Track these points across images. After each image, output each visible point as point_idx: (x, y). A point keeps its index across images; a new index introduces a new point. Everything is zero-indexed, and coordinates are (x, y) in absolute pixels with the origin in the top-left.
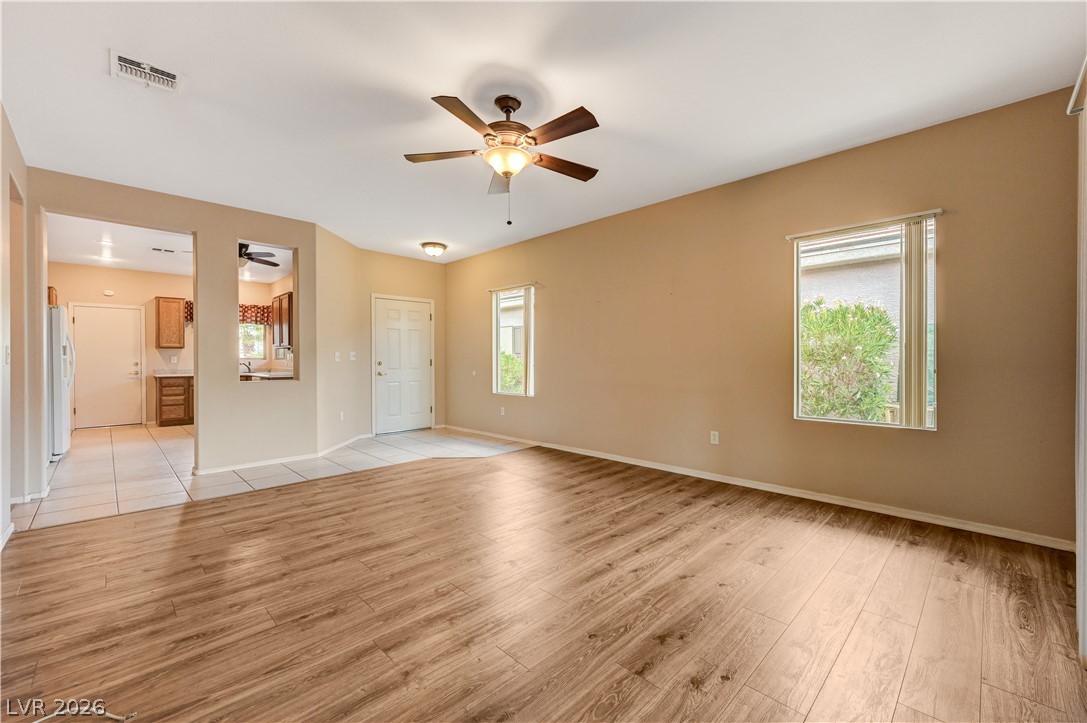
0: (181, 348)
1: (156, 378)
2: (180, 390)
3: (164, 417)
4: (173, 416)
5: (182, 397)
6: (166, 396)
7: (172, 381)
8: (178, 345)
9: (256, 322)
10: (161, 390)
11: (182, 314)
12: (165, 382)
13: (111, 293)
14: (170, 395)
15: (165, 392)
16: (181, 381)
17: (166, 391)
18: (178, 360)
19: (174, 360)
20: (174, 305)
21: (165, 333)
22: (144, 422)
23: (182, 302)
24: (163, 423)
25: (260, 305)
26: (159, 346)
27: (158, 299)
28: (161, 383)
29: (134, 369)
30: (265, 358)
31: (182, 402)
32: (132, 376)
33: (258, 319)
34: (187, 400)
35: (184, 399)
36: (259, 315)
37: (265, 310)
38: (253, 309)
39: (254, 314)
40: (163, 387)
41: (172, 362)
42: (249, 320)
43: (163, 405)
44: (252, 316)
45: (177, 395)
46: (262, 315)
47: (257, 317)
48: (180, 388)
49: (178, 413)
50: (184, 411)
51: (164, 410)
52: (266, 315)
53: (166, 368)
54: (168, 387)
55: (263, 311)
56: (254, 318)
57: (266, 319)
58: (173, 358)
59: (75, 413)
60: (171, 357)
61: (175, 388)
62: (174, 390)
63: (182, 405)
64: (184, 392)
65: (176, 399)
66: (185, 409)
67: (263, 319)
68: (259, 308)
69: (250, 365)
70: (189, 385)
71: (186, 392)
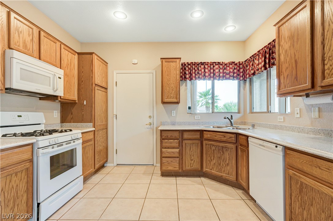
0: (178, 103)
2: (175, 143)
3: (165, 168)
4: (170, 168)
5: (177, 150)
6: (165, 148)
7: (169, 134)
8: (175, 100)
9: (234, 77)
10: (162, 143)
11: (178, 72)
13: (135, 61)
14: (168, 148)
15: (164, 145)
16: (176, 135)
17: (166, 143)
19: (174, 113)
20: (173, 64)
22: (155, 165)
23: (178, 60)
24: (165, 174)
25: (237, 62)
26: (163, 102)
27: (162, 60)
28: (162, 136)
29: (149, 121)
30: (239, 113)
31: (177, 155)
32: (148, 126)
33: (235, 75)
34: (181, 153)
35: (179, 153)
36: (235, 71)
37: (241, 66)
38: (231, 66)
39: (231, 70)
40: (162, 139)
41: (172, 115)
42: (228, 76)
43: (164, 157)
44: (230, 72)
45: (173, 148)
46: (239, 71)
47: (234, 73)
48: (176, 141)
49: (174, 166)
50: (179, 163)
51: (164, 161)
52: (242, 70)
53: (169, 121)
54: (167, 139)
55: (239, 67)
56: (232, 74)
57: (242, 74)
58: (173, 112)
59: (116, 153)
60: (172, 111)
61: (172, 141)
62: (171, 143)
63: (178, 157)
64: (179, 145)
65: (173, 152)
66: (179, 161)
67: (238, 75)
68: (236, 64)
69: (232, 119)
70: (183, 139)
71: (181, 146)
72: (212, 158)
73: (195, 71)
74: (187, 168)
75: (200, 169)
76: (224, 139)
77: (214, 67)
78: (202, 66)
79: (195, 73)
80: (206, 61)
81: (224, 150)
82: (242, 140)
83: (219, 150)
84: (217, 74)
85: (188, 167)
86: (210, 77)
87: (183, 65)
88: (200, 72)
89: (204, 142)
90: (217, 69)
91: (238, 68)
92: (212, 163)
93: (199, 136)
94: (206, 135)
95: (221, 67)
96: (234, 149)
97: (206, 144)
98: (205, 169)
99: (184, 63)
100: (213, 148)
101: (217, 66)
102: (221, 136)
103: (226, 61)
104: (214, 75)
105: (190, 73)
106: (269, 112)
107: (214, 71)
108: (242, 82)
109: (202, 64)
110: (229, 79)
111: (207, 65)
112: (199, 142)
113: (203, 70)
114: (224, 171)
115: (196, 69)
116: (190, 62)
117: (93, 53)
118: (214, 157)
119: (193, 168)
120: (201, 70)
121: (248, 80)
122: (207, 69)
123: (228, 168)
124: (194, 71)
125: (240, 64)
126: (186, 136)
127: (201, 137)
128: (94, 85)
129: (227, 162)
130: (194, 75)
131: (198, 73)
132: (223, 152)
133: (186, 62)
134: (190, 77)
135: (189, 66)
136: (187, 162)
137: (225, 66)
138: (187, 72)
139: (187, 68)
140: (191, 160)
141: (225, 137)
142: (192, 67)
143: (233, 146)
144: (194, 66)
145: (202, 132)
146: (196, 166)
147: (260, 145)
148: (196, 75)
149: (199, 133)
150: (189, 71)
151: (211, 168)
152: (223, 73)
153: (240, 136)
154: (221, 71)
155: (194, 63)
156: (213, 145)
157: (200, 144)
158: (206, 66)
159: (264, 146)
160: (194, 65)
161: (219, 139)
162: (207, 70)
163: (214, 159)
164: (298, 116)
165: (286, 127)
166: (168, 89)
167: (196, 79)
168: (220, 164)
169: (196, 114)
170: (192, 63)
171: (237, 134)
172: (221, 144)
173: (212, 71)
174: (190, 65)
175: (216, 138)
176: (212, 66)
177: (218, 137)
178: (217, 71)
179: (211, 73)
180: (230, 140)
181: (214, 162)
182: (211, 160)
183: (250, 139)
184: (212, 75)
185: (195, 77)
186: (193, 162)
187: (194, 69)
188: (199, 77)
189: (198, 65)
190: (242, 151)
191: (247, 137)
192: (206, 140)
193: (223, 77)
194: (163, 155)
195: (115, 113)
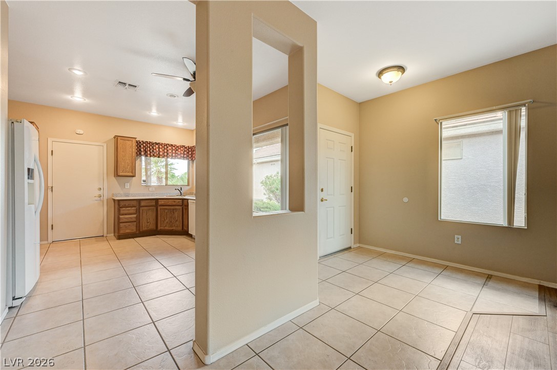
0: (133, 176)
1: (114, 200)
2: (133, 210)
3: (122, 232)
4: (128, 231)
5: (135, 216)
6: (123, 215)
7: (127, 203)
8: (131, 174)
9: (184, 157)
10: (119, 210)
11: (134, 150)
12: (122, 204)
13: (81, 132)
14: (126, 215)
15: (122, 212)
16: (134, 203)
17: (123, 210)
18: (130, 186)
19: (127, 186)
20: (129, 143)
21: (121, 165)
22: (105, 235)
23: (134, 140)
24: (120, 237)
25: (186, 146)
26: (117, 175)
27: (116, 137)
28: (119, 205)
29: (98, 193)
30: (188, 185)
31: (135, 220)
32: (97, 198)
33: (185, 156)
34: (138, 218)
35: (136, 217)
36: (185, 153)
37: (190, 150)
38: (182, 149)
39: (182, 152)
40: (120, 207)
41: (126, 187)
42: (179, 156)
43: (121, 223)
44: (181, 153)
45: (131, 214)
46: (188, 153)
47: (184, 154)
48: (133, 208)
49: (132, 228)
50: (136, 226)
51: (121, 226)
52: (190, 153)
53: (122, 192)
54: (124, 207)
55: (188, 150)
56: (182, 155)
57: (190, 156)
59: (52, 229)
60: (126, 184)
61: (130, 208)
62: (129, 210)
63: (135, 222)
64: (136, 211)
65: (130, 218)
66: (137, 224)
67: (188, 156)
68: (186, 148)
69: (181, 190)
70: (140, 206)
71: (138, 212)
72: (165, 219)
73: (150, 149)
74: (144, 229)
75: (155, 229)
76: (174, 203)
77: (167, 147)
78: (157, 146)
79: (150, 151)
80: (161, 142)
81: (174, 211)
82: (185, 202)
83: (171, 212)
84: (170, 154)
85: (144, 227)
86: (164, 156)
87: (138, 143)
88: (155, 151)
89: (159, 208)
92: (165, 222)
93: (154, 204)
94: (160, 202)
95: (174, 148)
96: (181, 210)
97: (161, 209)
98: (159, 228)
99: (139, 141)
100: (166, 211)
101: (170, 148)
102: (172, 202)
103: (178, 144)
104: (168, 154)
105: (145, 150)
107: (167, 151)
108: (191, 162)
109: (157, 144)
110: (180, 158)
112: (155, 208)
113: (157, 150)
114: (174, 225)
115: (151, 147)
116: (144, 141)
117: (33, 122)
118: (167, 217)
119: (149, 228)
120: (155, 149)
122: (162, 148)
123: (177, 223)
124: (149, 149)
125: (189, 148)
126: (143, 204)
127: (156, 204)
129: (176, 219)
130: (149, 152)
131: (153, 151)
132: (174, 213)
133: (141, 140)
134: (144, 154)
135: (144, 145)
136: (143, 225)
137: (177, 148)
138: (142, 150)
139: (142, 146)
143: (180, 207)
144: (148, 145)
145: (157, 200)
146: (152, 226)
147: (193, 203)
148: (150, 152)
149: (154, 201)
150: (144, 148)
151: (164, 226)
152: (175, 153)
153: (185, 200)
154: (174, 151)
155: (149, 142)
156: (166, 209)
157: (155, 210)
158: (160, 146)
160: (149, 144)
161: (170, 204)
162: (161, 150)
163: (167, 219)
166: (123, 163)
167: (151, 156)
168: (171, 222)
169: (150, 186)
170: (147, 142)
171: (183, 199)
172: (172, 207)
173: (166, 151)
174: (145, 143)
175: (168, 204)
176: (166, 147)
177: (170, 202)
178: (170, 151)
179: (164, 152)
180: (178, 204)
181: (167, 221)
183: (189, 201)
184: (166, 154)
185: (150, 154)
186: (149, 224)
187: (149, 147)
188: (154, 155)
189: (153, 144)
190: (185, 209)
191: (188, 200)
192: (161, 206)
193: (175, 156)
194: (121, 221)
195: (50, 185)
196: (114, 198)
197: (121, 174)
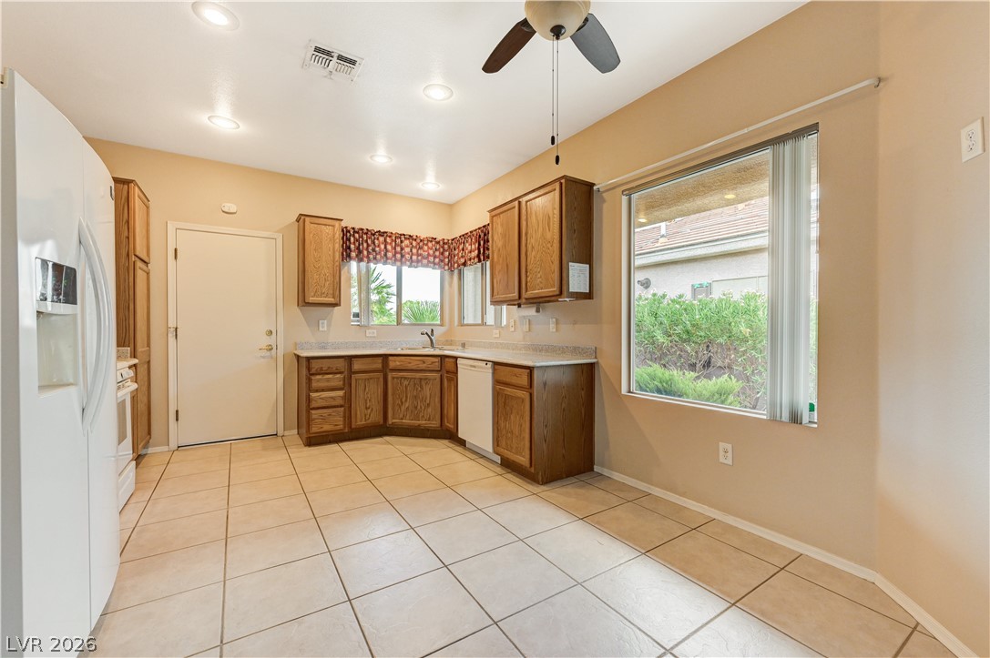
0: (336, 305)
1: (298, 357)
2: (336, 380)
3: (315, 429)
4: (327, 427)
5: (341, 393)
6: (317, 391)
7: (325, 365)
8: (331, 300)
9: (435, 264)
10: (309, 381)
11: (337, 246)
12: (315, 365)
13: (233, 208)
14: (323, 390)
15: (314, 385)
16: (341, 364)
17: (318, 381)
18: (329, 325)
19: (324, 326)
20: (328, 230)
21: (312, 277)
22: (280, 433)
23: (337, 223)
24: (313, 441)
25: (439, 238)
26: (304, 302)
27: (302, 218)
28: (309, 369)
29: (265, 341)
30: (442, 325)
31: (340, 402)
32: (264, 353)
33: (437, 260)
34: (348, 399)
35: (344, 397)
36: (437, 253)
37: (446, 246)
38: (430, 245)
39: (431, 252)
40: (310, 374)
41: (321, 329)
42: (425, 261)
43: (312, 409)
44: (429, 255)
45: (333, 390)
46: (442, 254)
47: (435, 257)
48: (338, 376)
49: (335, 422)
50: (344, 417)
51: (314, 416)
52: (447, 254)
53: (313, 340)
54: (319, 374)
55: (443, 247)
56: (431, 259)
57: (447, 260)
58: (323, 323)
59: (177, 420)
60: (321, 322)
61: (330, 376)
62: (328, 380)
63: (341, 406)
64: (344, 384)
65: (332, 398)
66: (345, 413)
67: (442, 261)
68: (438, 243)
69: (432, 335)
70: (351, 372)
71: (347, 385)
72: (404, 400)
73: (368, 246)
74: (359, 423)
75: (382, 422)
76: (423, 366)
77: (402, 242)
78: (381, 239)
79: (367, 249)
80: (388, 230)
81: (423, 383)
82: (449, 364)
83: (415, 384)
84: (408, 256)
85: (359, 421)
86: (396, 260)
87: (345, 231)
88: (377, 249)
89: (390, 375)
90: (407, 246)
91: (441, 250)
92: (403, 408)
93: (380, 366)
94: (393, 363)
95: (414, 243)
96: (438, 380)
97: (393, 378)
98: (390, 421)
99: (346, 227)
100: (406, 383)
101: (407, 242)
102: (418, 362)
103: (423, 235)
104: (402, 256)
105: (358, 248)
106: (483, 324)
107: (402, 249)
108: (447, 273)
109: (381, 234)
110: (427, 266)
111: (390, 237)
112: (380, 375)
113: (382, 246)
114: (423, 416)
115: (369, 242)
116: (357, 227)
117: (132, 181)
118: (406, 397)
119: (369, 421)
120: (379, 246)
121: (456, 271)
122: (391, 244)
123: (430, 410)
124: (365, 245)
125: (444, 243)
126: (357, 366)
127: (383, 367)
128: (133, 258)
129: (428, 402)
130: (365, 253)
131: (374, 250)
132: (421, 387)
133: (350, 225)
134: (357, 256)
135: (357, 235)
136: (358, 413)
137: (421, 244)
138: (352, 246)
139: (352, 239)
140: (367, 408)
141: (424, 362)
142: (362, 237)
143: (437, 375)
144: (365, 236)
145: (385, 357)
146: (375, 417)
147: (472, 366)
148: (369, 253)
149: (379, 360)
150: (357, 244)
151: (401, 416)
152: (418, 255)
153: (447, 360)
154: (414, 251)
155: (365, 231)
156: (405, 378)
157: (382, 380)
158: (389, 240)
159: (474, 367)
160: (366, 234)
161: (414, 368)
162: (389, 247)
163: (406, 400)
164: (513, 329)
165: (501, 344)
166: (316, 276)
167: (369, 261)
168: (416, 408)
169: (367, 327)
170: (362, 229)
171: (443, 357)
172: (418, 375)
173: (398, 249)
174: (358, 233)
175: (410, 366)
176: (398, 241)
177: (414, 364)
178: (407, 250)
179: (396, 253)
180: (432, 367)
181: (407, 405)
182: (402, 403)
183: (459, 361)
184: (398, 256)
185: (368, 257)
186: (369, 411)
187: (367, 241)
188: (375, 258)
189: (374, 235)
190: (450, 380)
191: (456, 358)
192: (393, 370)
193: (418, 261)
194: (314, 404)
195: (172, 324)
196: (297, 352)
197: (311, 299)
